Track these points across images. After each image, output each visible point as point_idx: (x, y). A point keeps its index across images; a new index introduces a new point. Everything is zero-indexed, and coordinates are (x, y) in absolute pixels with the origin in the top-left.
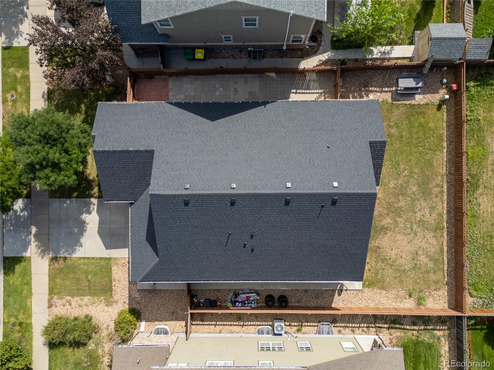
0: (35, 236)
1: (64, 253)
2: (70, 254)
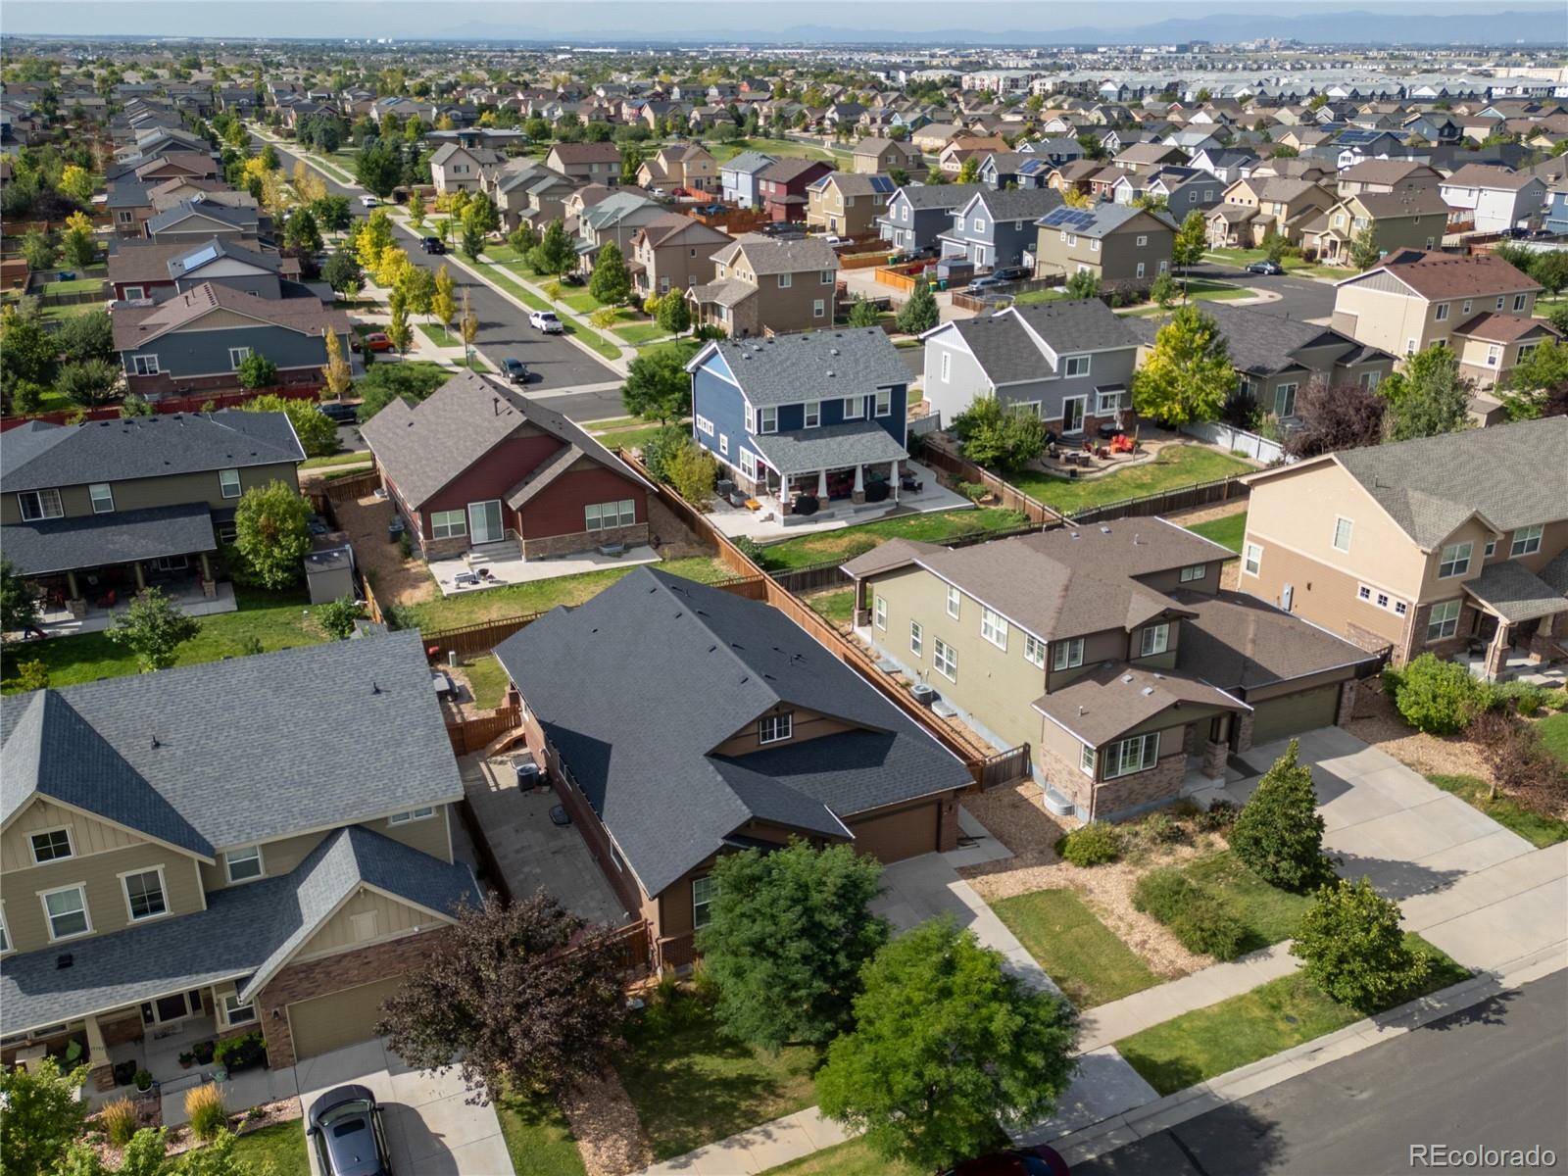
1: (1048, 986)
2: (1041, 975)
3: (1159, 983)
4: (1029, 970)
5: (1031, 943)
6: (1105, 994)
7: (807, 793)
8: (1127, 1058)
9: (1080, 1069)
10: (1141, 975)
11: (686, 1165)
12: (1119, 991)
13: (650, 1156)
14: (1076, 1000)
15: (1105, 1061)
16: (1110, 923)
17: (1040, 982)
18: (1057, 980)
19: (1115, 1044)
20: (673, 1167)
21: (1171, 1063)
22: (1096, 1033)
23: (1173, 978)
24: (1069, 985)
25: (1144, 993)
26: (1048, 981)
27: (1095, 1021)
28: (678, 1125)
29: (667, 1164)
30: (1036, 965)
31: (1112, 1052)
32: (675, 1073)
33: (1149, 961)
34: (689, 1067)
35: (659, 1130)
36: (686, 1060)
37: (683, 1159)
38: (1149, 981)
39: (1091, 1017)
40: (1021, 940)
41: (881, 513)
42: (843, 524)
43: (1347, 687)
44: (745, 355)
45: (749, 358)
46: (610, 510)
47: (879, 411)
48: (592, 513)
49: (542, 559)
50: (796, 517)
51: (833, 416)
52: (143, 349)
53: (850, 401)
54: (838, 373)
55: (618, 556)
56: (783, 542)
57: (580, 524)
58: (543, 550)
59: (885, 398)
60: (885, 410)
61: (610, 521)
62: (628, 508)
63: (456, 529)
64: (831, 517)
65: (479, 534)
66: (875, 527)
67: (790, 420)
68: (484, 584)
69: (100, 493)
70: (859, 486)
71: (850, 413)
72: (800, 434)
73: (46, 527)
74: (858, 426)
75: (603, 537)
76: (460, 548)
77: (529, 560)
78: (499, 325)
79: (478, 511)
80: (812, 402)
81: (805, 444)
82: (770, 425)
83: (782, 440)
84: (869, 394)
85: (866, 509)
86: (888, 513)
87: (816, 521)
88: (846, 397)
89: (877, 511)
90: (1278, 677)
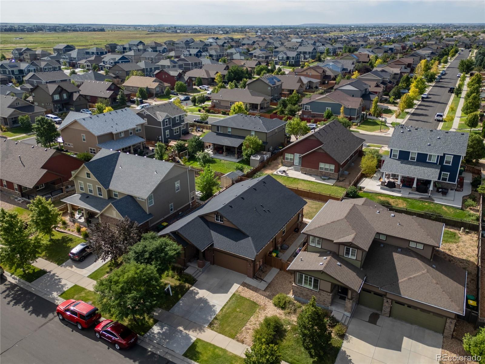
0: (185, 329)
1: (211, 318)
2: (215, 315)
3: (233, 338)
4: (214, 311)
5: (226, 307)
6: (218, 329)
7: (213, 238)
8: (194, 343)
9: (182, 336)
10: (234, 334)
12: (222, 332)
14: (211, 325)
15: (190, 339)
16: (252, 319)
17: (211, 316)
18: (216, 318)
19: (197, 339)
21: (198, 352)
22: (199, 334)
23: (238, 341)
24: (216, 321)
25: (226, 337)
26: (213, 317)
30: (217, 312)
31: (194, 339)
33: (241, 333)
38: (233, 336)
40: (225, 305)
41: (418, 197)
42: (399, 195)
43: (449, 321)
44: (402, 131)
45: (403, 132)
46: (327, 166)
47: (446, 163)
48: (322, 165)
49: (305, 174)
50: (385, 187)
51: (422, 159)
52: (307, 104)
53: (431, 156)
54: (432, 145)
55: (324, 180)
56: (373, 193)
57: (317, 167)
58: (306, 171)
59: (450, 159)
60: (450, 163)
61: (326, 169)
62: (333, 167)
63: (291, 159)
64: (400, 192)
65: (296, 163)
66: (409, 200)
67: (404, 156)
68: (284, 174)
70: (415, 185)
71: (430, 159)
72: (406, 161)
74: (431, 165)
75: (324, 173)
76: (291, 164)
77: (302, 173)
79: (297, 156)
80: (414, 152)
81: (402, 165)
82: (394, 156)
83: (397, 161)
84: (440, 155)
85: (415, 194)
86: (421, 198)
87: (393, 191)
88: (429, 154)
89: (418, 196)
90: (400, 294)
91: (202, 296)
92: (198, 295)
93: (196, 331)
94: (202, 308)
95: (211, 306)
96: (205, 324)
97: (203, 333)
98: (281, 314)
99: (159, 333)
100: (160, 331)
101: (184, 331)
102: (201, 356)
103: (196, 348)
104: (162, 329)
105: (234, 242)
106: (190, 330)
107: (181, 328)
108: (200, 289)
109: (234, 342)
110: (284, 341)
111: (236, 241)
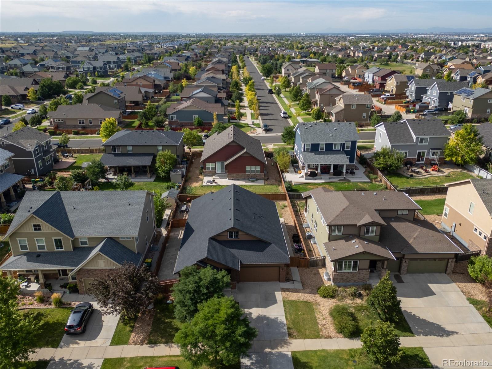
0: (273, 349)
1: (284, 329)
2: (285, 325)
3: (320, 338)
4: (282, 323)
5: (288, 315)
6: (300, 336)
7: (236, 255)
8: (293, 357)
9: (276, 356)
10: (316, 334)
11: (153, 347)
12: (305, 337)
13: (146, 342)
14: (290, 335)
15: (285, 356)
16: (317, 316)
17: (283, 327)
18: (288, 328)
19: (292, 352)
20: (149, 347)
21: (305, 363)
22: (289, 347)
23: (325, 338)
24: (292, 331)
25: (313, 340)
26: (286, 328)
27: (291, 343)
28: (158, 336)
29: (149, 345)
30: (285, 322)
31: (290, 354)
32: (166, 323)
33: (321, 330)
34: (171, 322)
35: (153, 336)
36: (171, 320)
37: (153, 345)
38: (317, 336)
39: (291, 342)
40: (286, 314)
41: (337, 180)
42: (323, 181)
43: (450, 261)
44: (306, 127)
45: (307, 128)
46: (253, 168)
47: (346, 148)
48: (248, 168)
49: (233, 180)
50: (309, 177)
51: (329, 148)
52: (173, 114)
53: (335, 144)
54: (334, 135)
55: (253, 181)
56: (302, 184)
57: (244, 171)
58: (233, 177)
59: (349, 144)
60: (349, 148)
61: (253, 171)
62: (258, 168)
63: (212, 168)
64: (321, 179)
65: (219, 171)
66: (333, 184)
67: (315, 148)
68: (214, 184)
69: (130, 148)
70: (332, 171)
71: (335, 148)
72: (317, 152)
73: (116, 155)
74: (337, 152)
75: (250, 176)
76: (213, 173)
77: (229, 179)
78: (272, 115)
79: (218, 164)
80: (322, 144)
81: (317, 156)
82: (308, 149)
83: (311, 154)
84: (342, 143)
85: (333, 178)
86: (339, 180)
87: (316, 179)
88: (334, 143)
89: (336, 179)
90: (417, 252)
91: (257, 315)
92: (253, 315)
93: (283, 346)
94: (268, 325)
95: (274, 319)
96: (283, 337)
97: (290, 345)
98: (336, 303)
99: (252, 363)
100: (251, 361)
101: (272, 351)
102: (311, 364)
103: (300, 361)
104: (252, 359)
105: (260, 253)
106: (277, 348)
107: (267, 350)
108: (250, 308)
109: (323, 340)
110: (359, 321)
111: (262, 251)
